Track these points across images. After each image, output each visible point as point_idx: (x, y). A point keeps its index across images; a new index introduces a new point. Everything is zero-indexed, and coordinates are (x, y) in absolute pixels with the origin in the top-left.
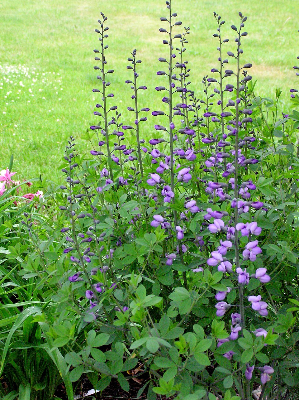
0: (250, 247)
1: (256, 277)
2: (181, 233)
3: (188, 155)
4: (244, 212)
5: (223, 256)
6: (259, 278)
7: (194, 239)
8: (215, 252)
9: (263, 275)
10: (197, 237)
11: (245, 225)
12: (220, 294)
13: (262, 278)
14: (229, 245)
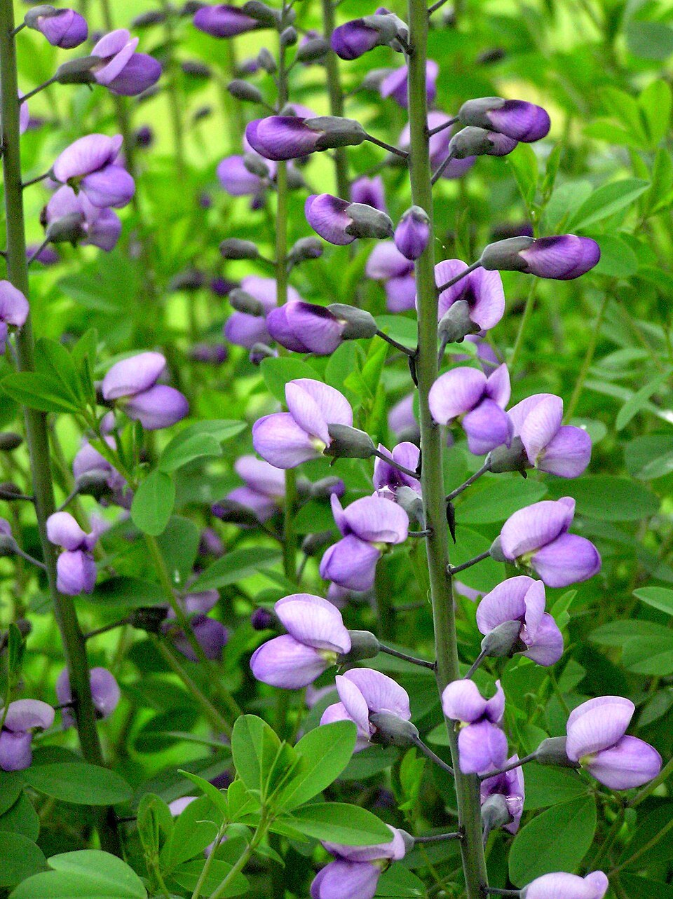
0: (523, 537)
1: (572, 757)
2: (78, 556)
3: (108, 59)
4: (475, 328)
5: (351, 614)
6: (591, 760)
7: (162, 613)
8: (297, 598)
9: (615, 744)
10: (183, 598)
11: (491, 380)
12: (341, 869)
13: (609, 758)
14: (387, 526)
